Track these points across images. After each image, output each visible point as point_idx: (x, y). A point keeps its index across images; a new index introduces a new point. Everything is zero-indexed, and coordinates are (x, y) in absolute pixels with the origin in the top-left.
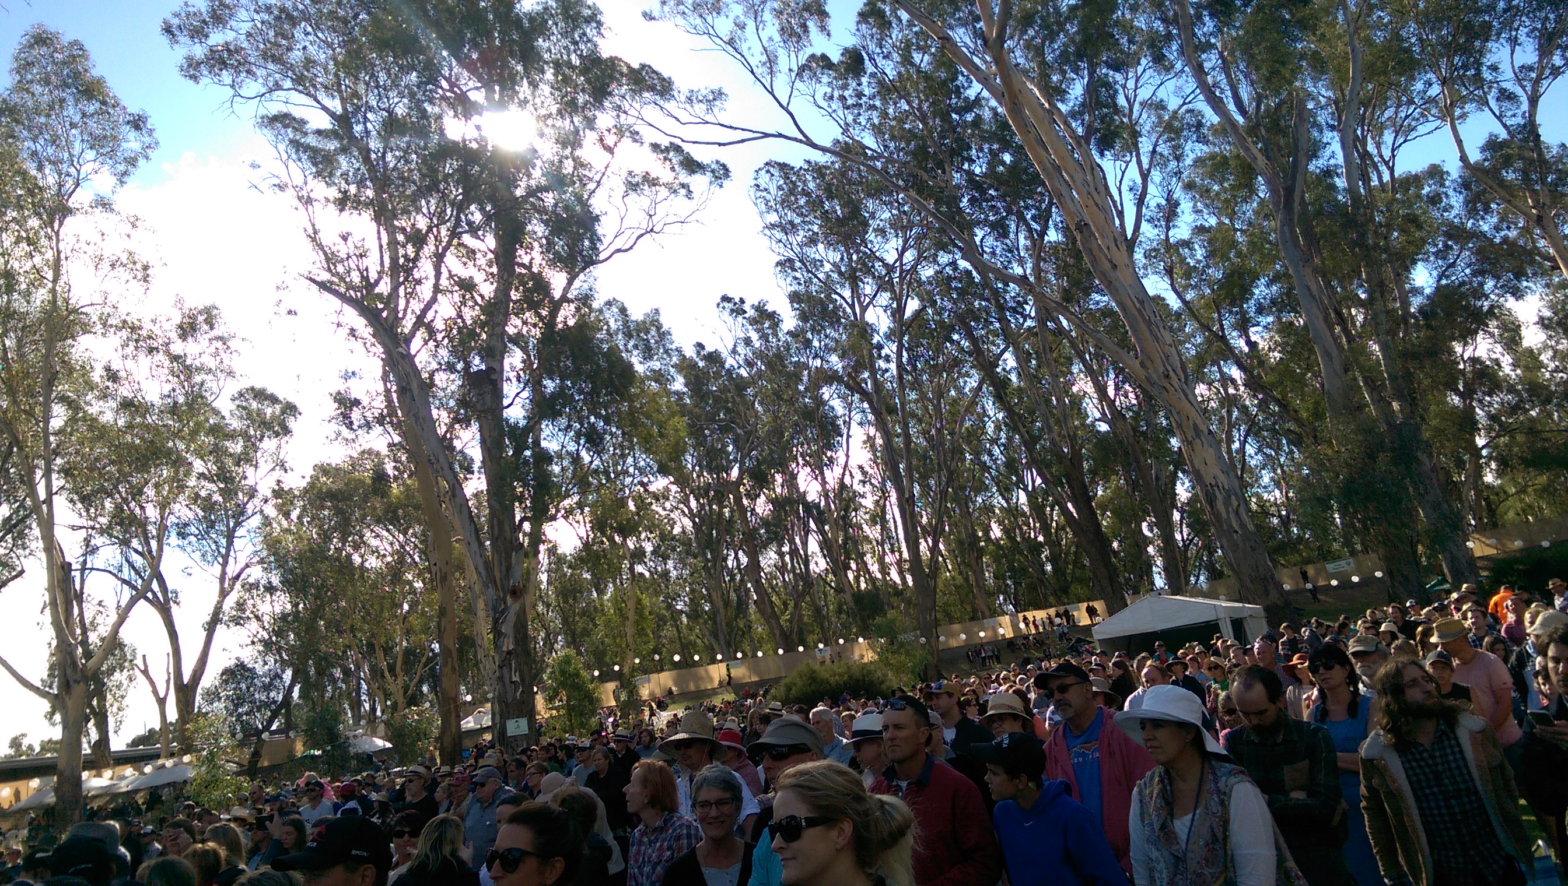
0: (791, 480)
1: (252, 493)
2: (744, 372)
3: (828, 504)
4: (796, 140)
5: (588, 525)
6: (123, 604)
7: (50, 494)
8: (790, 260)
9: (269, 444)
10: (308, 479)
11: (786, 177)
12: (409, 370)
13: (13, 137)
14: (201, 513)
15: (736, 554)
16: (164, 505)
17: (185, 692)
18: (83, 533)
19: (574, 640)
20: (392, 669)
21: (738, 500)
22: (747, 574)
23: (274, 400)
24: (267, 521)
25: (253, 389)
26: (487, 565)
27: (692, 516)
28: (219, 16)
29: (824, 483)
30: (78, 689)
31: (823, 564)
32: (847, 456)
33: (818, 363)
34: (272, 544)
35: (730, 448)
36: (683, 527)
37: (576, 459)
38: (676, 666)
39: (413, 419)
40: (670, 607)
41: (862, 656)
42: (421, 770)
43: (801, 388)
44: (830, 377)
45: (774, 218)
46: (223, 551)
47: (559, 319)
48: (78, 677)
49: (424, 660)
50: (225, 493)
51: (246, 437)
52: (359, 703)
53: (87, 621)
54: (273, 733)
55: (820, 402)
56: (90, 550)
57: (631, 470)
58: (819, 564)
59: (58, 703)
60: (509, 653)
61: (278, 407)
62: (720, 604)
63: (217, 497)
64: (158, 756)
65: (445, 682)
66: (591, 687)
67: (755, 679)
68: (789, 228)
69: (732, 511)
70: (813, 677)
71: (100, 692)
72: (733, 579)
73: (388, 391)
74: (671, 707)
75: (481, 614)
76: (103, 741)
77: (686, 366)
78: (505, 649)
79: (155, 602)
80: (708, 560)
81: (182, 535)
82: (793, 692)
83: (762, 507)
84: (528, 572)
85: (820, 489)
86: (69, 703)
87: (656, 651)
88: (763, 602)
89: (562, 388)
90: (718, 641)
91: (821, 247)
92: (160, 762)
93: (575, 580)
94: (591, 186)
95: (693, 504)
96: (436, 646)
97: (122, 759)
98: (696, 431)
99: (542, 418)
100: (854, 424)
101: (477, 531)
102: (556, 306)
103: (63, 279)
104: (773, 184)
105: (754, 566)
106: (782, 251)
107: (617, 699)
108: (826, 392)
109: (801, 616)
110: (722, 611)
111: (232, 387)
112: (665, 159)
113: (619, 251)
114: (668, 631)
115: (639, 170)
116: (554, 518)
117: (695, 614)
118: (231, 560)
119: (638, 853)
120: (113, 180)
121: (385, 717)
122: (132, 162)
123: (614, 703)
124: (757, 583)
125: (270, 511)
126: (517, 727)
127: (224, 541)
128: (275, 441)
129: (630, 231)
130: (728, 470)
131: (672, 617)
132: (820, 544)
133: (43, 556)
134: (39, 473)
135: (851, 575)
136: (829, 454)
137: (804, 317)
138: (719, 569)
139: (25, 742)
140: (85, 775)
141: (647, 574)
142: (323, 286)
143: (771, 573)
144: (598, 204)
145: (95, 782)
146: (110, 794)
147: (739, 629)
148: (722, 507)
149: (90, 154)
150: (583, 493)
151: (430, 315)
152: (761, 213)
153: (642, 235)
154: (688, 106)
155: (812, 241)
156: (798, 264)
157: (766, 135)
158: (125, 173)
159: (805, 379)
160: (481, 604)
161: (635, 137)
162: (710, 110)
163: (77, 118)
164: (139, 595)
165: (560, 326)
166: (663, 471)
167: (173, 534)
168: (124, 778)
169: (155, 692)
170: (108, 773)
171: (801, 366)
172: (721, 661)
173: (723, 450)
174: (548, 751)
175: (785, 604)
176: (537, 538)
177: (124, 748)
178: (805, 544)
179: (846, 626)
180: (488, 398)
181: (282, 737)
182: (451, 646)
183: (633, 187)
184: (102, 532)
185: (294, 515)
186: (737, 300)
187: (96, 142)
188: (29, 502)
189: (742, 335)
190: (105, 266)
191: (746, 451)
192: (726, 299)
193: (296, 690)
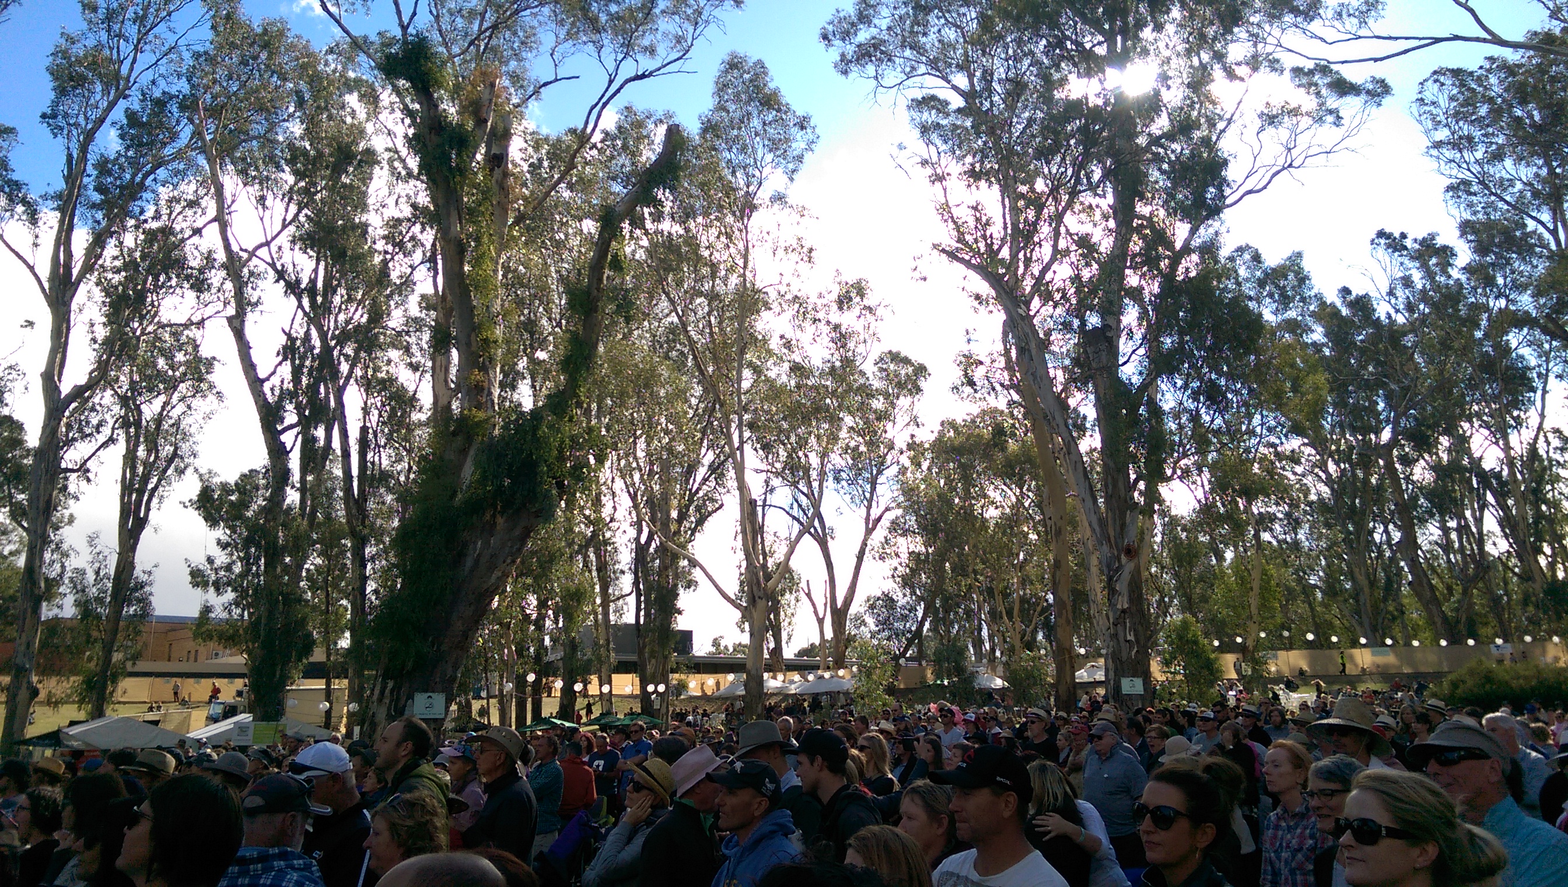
0: (1461, 444)
1: (891, 447)
2: (1400, 319)
3: (1512, 473)
4: (1477, 39)
5: (1207, 487)
6: (793, 537)
7: (742, 443)
8: (1466, 183)
9: (904, 402)
10: (936, 434)
11: (1462, 84)
12: (1028, 330)
13: (715, 149)
14: (850, 462)
15: (1386, 527)
16: (824, 455)
17: (839, 615)
18: (764, 476)
19: (1188, 606)
20: (1010, 614)
21: (1390, 466)
22: (1399, 550)
23: (906, 361)
24: (903, 471)
25: (890, 352)
26: (1103, 523)
27: (1329, 481)
28: (864, 18)
29: (1507, 448)
30: (761, 604)
31: (1503, 545)
32: (1542, 416)
33: (1502, 303)
34: (908, 491)
35: (1381, 406)
36: (1319, 494)
37: (1195, 417)
38: (1309, 645)
39: (1031, 378)
40: (1300, 580)
41: (1557, 659)
42: (1042, 713)
43: (1479, 334)
44: (1521, 320)
45: (1443, 134)
46: (868, 495)
47: (1181, 270)
48: (761, 594)
49: (1039, 609)
50: (870, 444)
51: (887, 395)
52: (982, 642)
53: (767, 549)
54: (907, 659)
55: (1505, 350)
56: (770, 490)
57: (1258, 430)
58: (1498, 546)
59: (747, 614)
60: (1124, 611)
61: (910, 369)
62: (1362, 580)
63: (863, 448)
64: (818, 668)
65: (1060, 632)
66: (1213, 656)
67: (1407, 670)
68: (1461, 143)
69: (1381, 479)
70: (1488, 677)
71: (776, 608)
72: (1381, 553)
73: (1007, 352)
74: (1302, 689)
75: (1094, 570)
76: (777, 651)
77: (1326, 314)
78: (1119, 606)
79: (815, 537)
80: (1351, 533)
81: (837, 480)
82: (1459, 691)
83: (1421, 473)
84: (1142, 533)
85: (1502, 455)
86: (755, 615)
87: (1283, 627)
88: (1421, 584)
89: (1181, 343)
90: (1361, 624)
91: (1508, 163)
92: (820, 672)
93: (1193, 543)
94: (1221, 125)
95: (1332, 467)
96: (1050, 597)
97: (791, 667)
98: (1339, 388)
99: (1159, 375)
100: (1551, 377)
101: (1091, 488)
102: (1176, 258)
103: (750, 265)
104: (1443, 97)
105: (1410, 543)
106: (1454, 172)
107: (1238, 671)
108: (1513, 338)
109: (1471, 605)
110: (1367, 590)
111: (876, 351)
112: (1311, 84)
113: (1250, 192)
114: (1301, 608)
115: (1277, 103)
116: (1169, 479)
117: (1332, 589)
118: (874, 504)
119: (1275, 837)
120: (785, 178)
121: (1004, 659)
122: (800, 159)
123: (1234, 676)
124: (1414, 563)
125: (905, 460)
126: (1132, 686)
127: (868, 486)
128: (909, 399)
129: (1264, 170)
130: (1378, 432)
131: (1304, 592)
132: (1501, 523)
133: (737, 493)
134: (734, 426)
135: (1543, 561)
136: (1515, 413)
137: (1481, 249)
138: (1363, 544)
139: (723, 643)
140: (766, 675)
141: (1275, 543)
142: (952, 255)
143: (1430, 552)
144: (1226, 146)
145: (773, 683)
146: (780, 693)
147: (1388, 612)
148: (1368, 475)
149: (769, 157)
150: (1202, 452)
151: (1048, 276)
152: (1427, 132)
153: (1278, 172)
154: (1337, 23)
155: (1497, 156)
156: (1475, 188)
157: (1437, 40)
158: (793, 171)
159: (1484, 323)
160: (1094, 561)
161: (1274, 65)
162: (1363, 23)
163: (760, 128)
164: (805, 530)
165: (1180, 278)
166: (1297, 430)
167: (831, 479)
168: (792, 682)
169: (816, 612)
170: (780, 677)
171: (1479, 308)
172: (1364, 646)
173: (1372, 410)
174: (1164, 716)
175: (1450, 589)
176: (1153, 496)
177: (792, 657)
178: (1479, 521)
179: (1534, 622)
180: (1104, 355)
181: (915, 664)
182: (1065, 597)
183: (1271, 119)
184: (777, 474)
185: (925, 465)
186: (1397, 235)
187: (775, 146)
188: (727, 448)
189: (1401, 274)
190: (780, 252)
191: (1401, 410)
192: (1381, 234)
193: (927, 625)
